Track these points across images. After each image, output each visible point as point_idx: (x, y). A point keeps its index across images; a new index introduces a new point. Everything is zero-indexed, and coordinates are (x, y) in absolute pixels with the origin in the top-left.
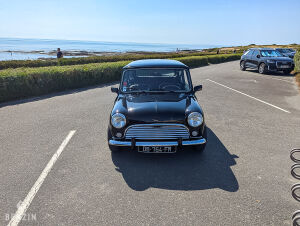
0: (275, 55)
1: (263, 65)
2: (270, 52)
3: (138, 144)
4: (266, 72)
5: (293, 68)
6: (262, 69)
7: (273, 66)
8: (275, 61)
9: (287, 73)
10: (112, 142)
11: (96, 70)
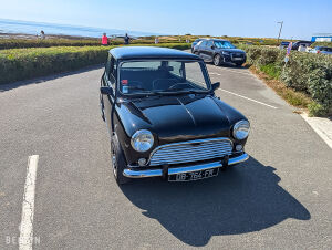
0: (228, 47)
1: (218, 57)
2: (223, 43)
3: (171, 172)
4: (221, 65)
5: (244, 61)
6: (217, 60)
7: (228, 58)
8: (230, 53)
9: (239, 65)
10: (127, 172)
11: (26, 58)
